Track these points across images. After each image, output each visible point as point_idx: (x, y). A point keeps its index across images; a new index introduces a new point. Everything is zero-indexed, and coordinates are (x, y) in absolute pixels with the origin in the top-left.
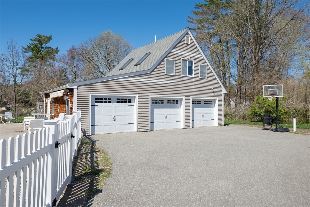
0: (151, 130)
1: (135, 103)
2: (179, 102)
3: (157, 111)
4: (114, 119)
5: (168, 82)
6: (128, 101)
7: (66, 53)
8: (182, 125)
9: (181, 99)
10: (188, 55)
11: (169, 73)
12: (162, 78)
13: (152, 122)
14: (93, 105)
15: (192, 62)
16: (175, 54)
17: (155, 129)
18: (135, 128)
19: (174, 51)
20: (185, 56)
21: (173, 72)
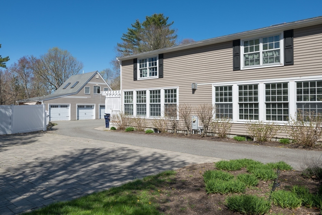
0: (78, 120)
1: (70, 108)
2: (93, 107)
3: (80, 110)
4: (59, 115)
5: (86, 97)
6: (66, 106)
7: (17, 63)
8: (94, 118)
9: (94, 105)
10: (97, 84)
11: (87, 93)
12: (83, 95)
13: (78, 116)
14: (50, 109)
15: (100, 87)
16: (90, 84)
17: (79, 119)
18: (69, 119)
19: (89, 83)
20: (96, 84)
21: (89, 93)
